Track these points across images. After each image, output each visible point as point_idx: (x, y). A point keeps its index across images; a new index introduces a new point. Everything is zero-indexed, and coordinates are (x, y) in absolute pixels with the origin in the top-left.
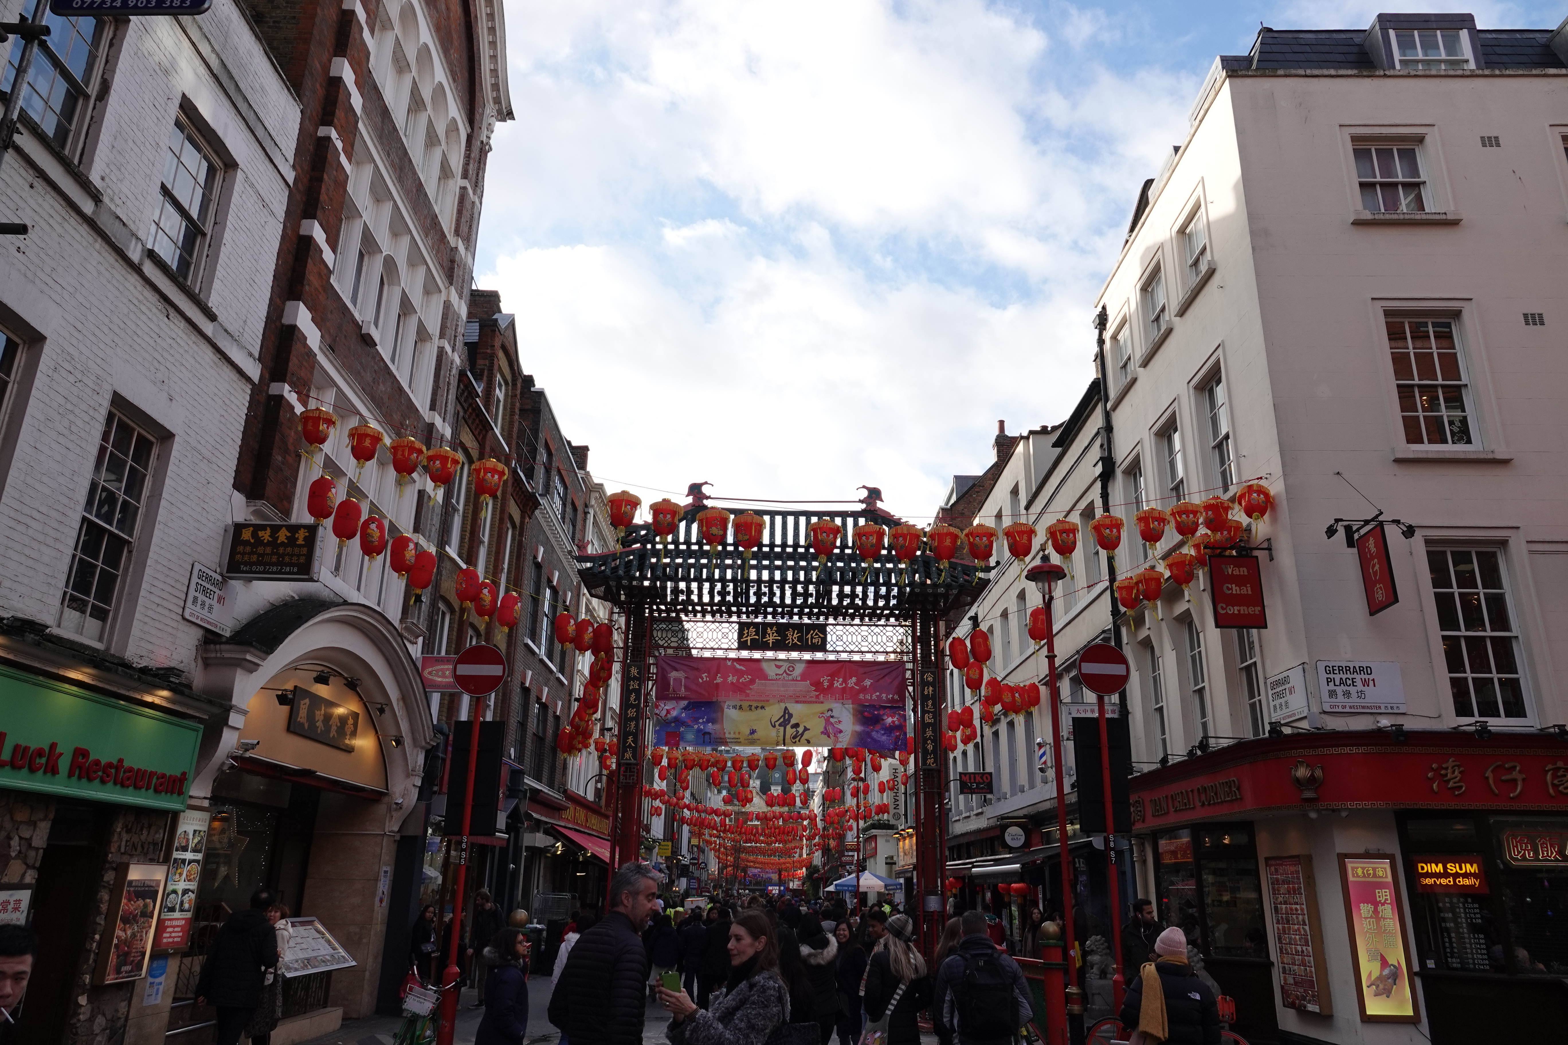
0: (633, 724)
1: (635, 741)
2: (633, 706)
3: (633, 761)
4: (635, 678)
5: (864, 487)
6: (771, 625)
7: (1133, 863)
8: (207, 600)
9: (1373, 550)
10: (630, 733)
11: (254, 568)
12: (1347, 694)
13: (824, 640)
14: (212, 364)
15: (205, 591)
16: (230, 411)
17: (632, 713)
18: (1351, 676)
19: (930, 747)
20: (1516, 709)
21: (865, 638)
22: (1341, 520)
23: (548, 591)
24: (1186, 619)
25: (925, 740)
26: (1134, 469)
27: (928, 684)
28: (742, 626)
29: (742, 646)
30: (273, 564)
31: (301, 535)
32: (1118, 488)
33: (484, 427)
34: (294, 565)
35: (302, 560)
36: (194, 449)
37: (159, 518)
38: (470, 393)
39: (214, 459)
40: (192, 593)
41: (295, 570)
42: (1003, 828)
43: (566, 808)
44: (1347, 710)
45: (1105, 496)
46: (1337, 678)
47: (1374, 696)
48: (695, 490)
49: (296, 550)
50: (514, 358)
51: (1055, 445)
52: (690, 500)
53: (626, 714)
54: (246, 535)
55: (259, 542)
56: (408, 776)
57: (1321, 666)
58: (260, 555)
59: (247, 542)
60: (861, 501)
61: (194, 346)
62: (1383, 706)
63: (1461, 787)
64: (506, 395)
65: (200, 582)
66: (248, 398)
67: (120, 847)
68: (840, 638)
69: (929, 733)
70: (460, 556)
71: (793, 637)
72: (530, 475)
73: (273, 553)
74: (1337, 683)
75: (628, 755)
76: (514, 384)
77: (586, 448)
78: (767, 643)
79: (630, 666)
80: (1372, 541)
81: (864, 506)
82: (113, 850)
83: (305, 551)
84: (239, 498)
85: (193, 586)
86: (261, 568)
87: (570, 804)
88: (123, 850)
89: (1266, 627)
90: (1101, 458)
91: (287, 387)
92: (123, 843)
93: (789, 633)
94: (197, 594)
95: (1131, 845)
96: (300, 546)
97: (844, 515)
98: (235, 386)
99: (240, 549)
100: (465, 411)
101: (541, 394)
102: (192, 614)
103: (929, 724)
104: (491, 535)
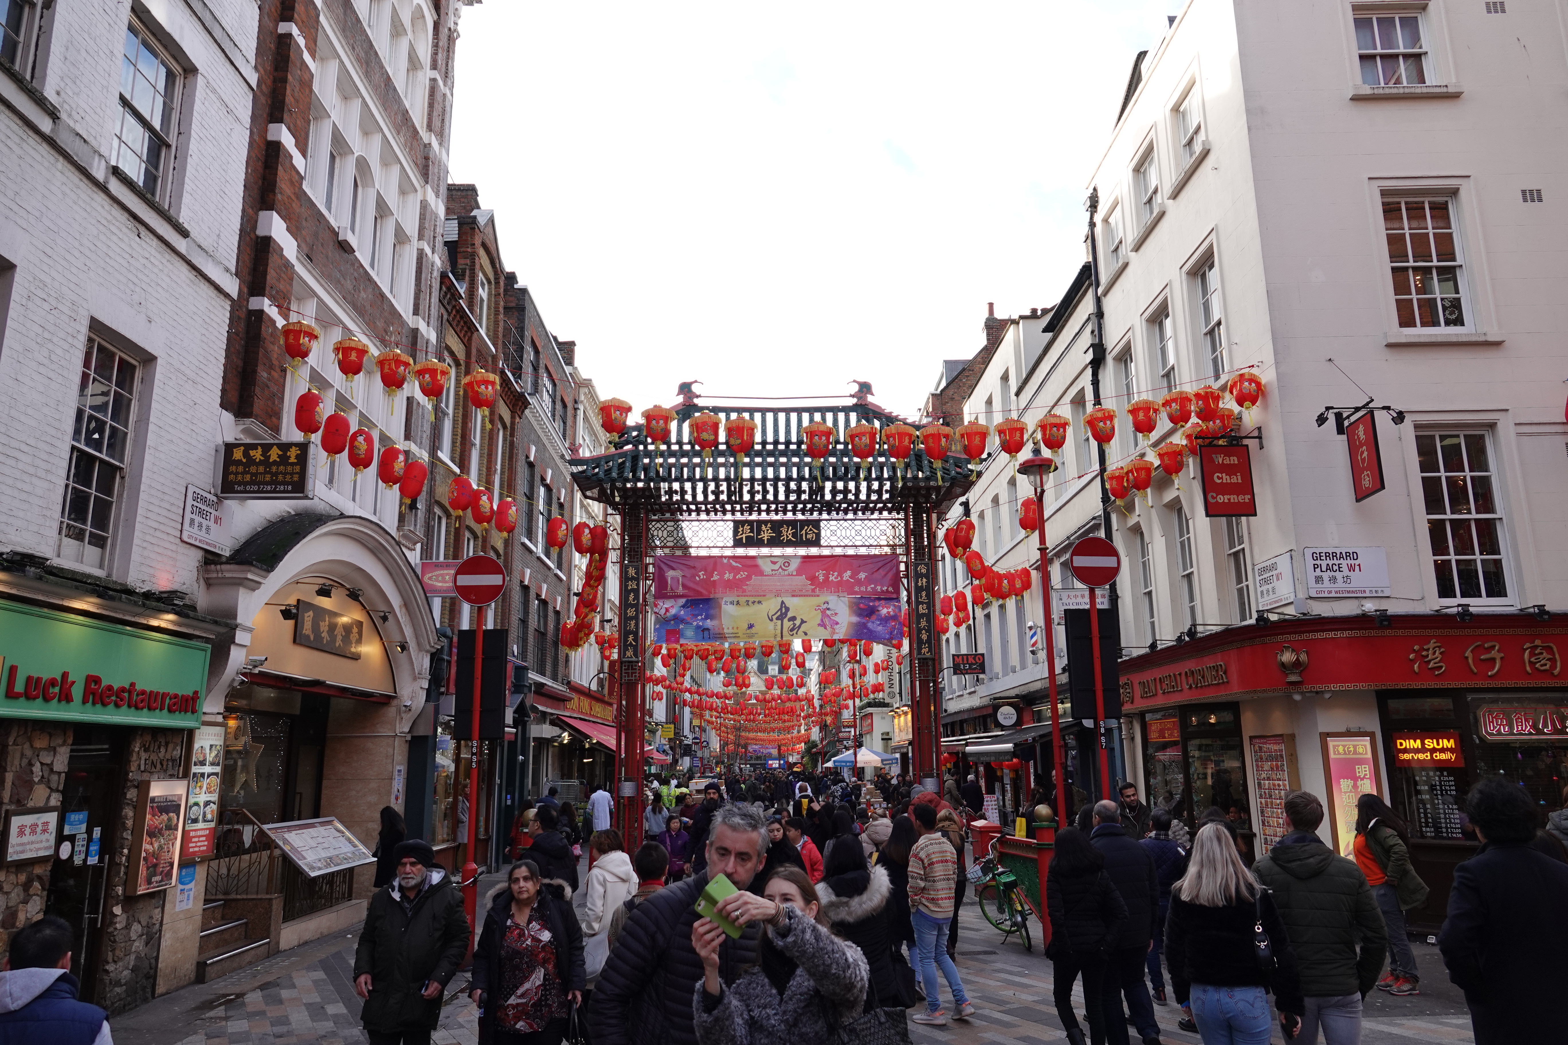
0: (633, 623)
1: (636, 640)
2: (632, 606)
3: (634, 659)
4: (633, 579)
5: (854, 381)
6: (765, 522)
7: (1121, 740)
8: (203, 521)
9: (1362, 437)
10: (631, 632)
11: (248, 488)
12: (1333, 580)
13: (818, 536)
14: (188, 282)
15: (201, 512)
16: (211, 329)
17: (631, 612)
18: (1337, 562)
19: (924, 637)
20: (1497, 588)
21: (858, 533)
22: (1332, 408)
23: (542, 490)
24: (1176, 507)
25: (919, 631)
26: (1125, 356)
27: (921, 576)
28: (737, 524)
29: (738, 543)
30: (267, 483)
31: (293, 453)
32: (1109, 373)
33: (469, 328)
34: (288, 484)
35: (296, 478)
36: (178, 370)
37: (148, 443)
38: (453, 295)
39: (199, 379)
40: (188, 516)
41: (290, 488)
42: (996, 708)
43: (570, 699)
44: (1333, 595)
45: (1096, 383)
46: (1324, 564)
47: (1358, 581)
48: (685, 389)
49: (289, 468)
50: (495, 255)
51: (1045, 330)
52: (680, 399)
53: (626, 614)
54: (238, 454)
55: (251, 461)
56: (415, 679)
57: (1308, 553)
58: (252, 475)
59: (238, 463)
60: (852, 396)
61: (168, 264)
62: (1367, 590)
63: (1441, 667)
64: (490, 294)
65: (195, 504)
66: (228, 315)
67: (139, 766)
68: (834, 533)
69: (923, 623)
70: (453, 460)
71: (787, 533)
72: (518, 375)
73: (266, 472)
74: (1324, 569)
75: (630, 653)
76: (497, 283)
77: (572, 344)
78: (762, 540)
79: (627, 567)
80: (1361, 428)
81: (854, 401)
82: (133, 769)
83: (297, 469)
84: (228, 417)
85: (188, 509)
86: (256, 488)
87: (574, 695)
88: (142, 768)
89: (1255, 515)
90: (1092, 345)
91: (267, 301)
92: (143, 762)
93: (784, 530)
94: (193, 516)
95: (1120, 723)
96: (293, 464)
97: (835, 410)
98: (213, 303)
99: (233, 468)
100: (449, 314)
101: (524, 291)
102: (190, 537)
103: (923, 615)
104: (482, 438)
